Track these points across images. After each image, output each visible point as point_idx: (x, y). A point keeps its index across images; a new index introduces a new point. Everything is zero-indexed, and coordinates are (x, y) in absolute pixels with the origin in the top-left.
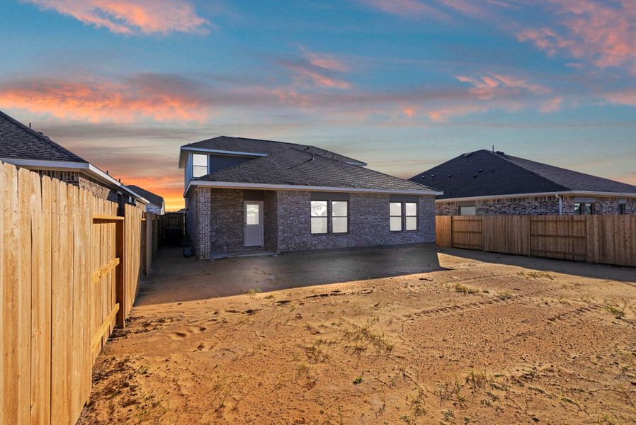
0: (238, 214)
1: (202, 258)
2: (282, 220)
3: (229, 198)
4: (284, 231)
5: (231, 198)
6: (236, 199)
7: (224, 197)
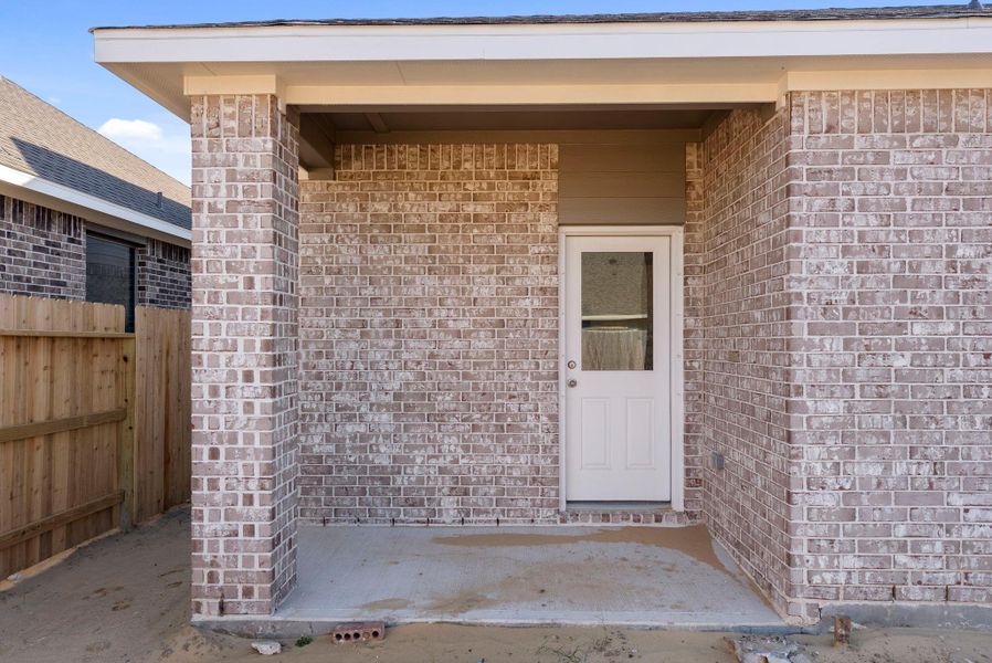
0: (526, 303)
1: (208, 614)
2: (834, 343)
3: (470, 208)
4: (849, 439)
5: (483, 209)
6: (515, 218)
7: (445, 207)
